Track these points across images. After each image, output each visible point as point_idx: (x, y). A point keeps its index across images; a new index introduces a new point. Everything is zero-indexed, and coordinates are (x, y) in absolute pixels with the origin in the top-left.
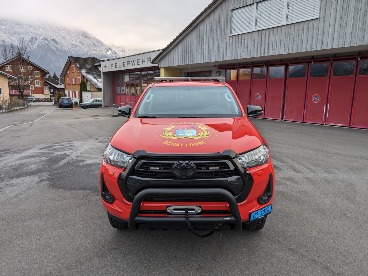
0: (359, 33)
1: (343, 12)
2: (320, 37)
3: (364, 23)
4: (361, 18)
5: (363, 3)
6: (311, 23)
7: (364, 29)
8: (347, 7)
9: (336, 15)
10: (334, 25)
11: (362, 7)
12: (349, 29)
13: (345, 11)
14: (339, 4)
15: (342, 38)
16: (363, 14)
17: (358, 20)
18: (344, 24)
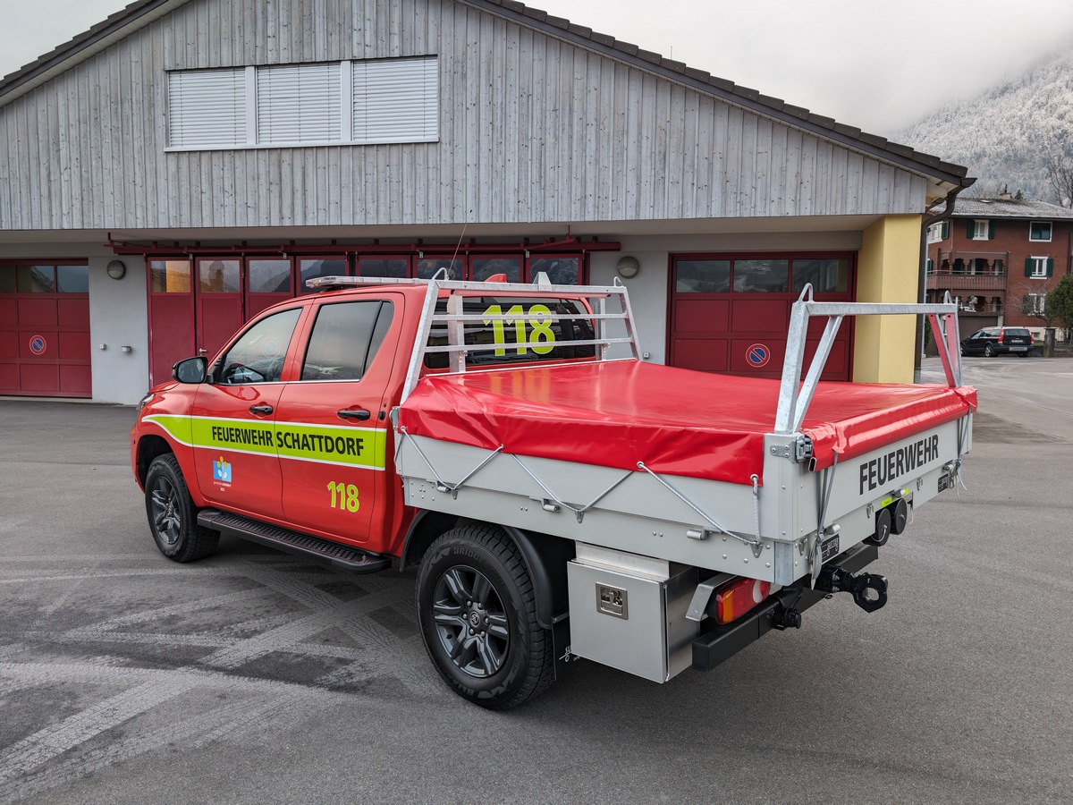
0: (534, 192)
1: (495, 137)
2: (445, 191)
3: (543, 171)
4: (534, 158)
5: (535, 124)
6: (421, 151)
7: (543, 184)
8: (501, 127)
9: (478, 141)
10: (478, 166)
11: (535, 133)
12: (512, 180)
13: (499, 135)
14: (482, 116)
15: (498, 200)
16: (538, 149)
17: (530, 162)
18: (499, 165)
